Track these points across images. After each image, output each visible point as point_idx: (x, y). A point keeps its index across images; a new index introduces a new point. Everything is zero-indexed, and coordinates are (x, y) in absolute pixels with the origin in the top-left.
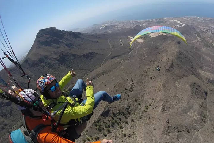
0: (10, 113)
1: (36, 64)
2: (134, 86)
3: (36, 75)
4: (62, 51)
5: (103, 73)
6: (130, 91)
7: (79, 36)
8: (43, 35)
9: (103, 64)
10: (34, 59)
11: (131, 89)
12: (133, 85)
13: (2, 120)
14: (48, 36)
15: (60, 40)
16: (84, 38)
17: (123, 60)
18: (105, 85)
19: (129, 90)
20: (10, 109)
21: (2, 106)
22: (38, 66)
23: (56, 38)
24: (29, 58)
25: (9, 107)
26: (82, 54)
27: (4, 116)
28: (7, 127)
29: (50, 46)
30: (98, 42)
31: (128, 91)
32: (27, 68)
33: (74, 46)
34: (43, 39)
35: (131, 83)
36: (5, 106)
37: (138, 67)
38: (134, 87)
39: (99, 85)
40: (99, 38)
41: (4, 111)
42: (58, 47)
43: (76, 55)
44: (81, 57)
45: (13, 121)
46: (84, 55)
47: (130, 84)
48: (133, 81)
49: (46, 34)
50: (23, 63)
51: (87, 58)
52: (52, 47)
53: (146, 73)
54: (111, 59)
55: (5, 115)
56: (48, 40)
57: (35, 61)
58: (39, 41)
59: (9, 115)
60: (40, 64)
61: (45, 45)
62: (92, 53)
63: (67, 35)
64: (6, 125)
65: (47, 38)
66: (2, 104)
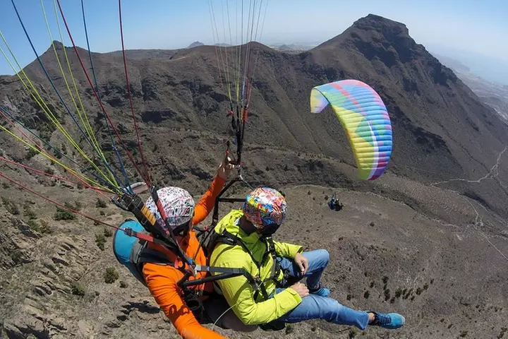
0: (209, 111)
1: (315, 73)
2: (412, 299)
3: (300, 91)
4: (382, 84)
5: (412, 203)
6: (387, 293)
7: (449, 82)
8: (371, 29)
9: (436, 185)
10: (319, 61)
11: (392, 294)
12: (415, 294)
13: (189, 110)
14: (379, 36)
15: (400, 63)
16: (453, 95)
17: (482, 224)
18: (372, 225)
19: (388, 290)
20: (213, 106)
21: (207, 93)
22: (315, 79)
23: (394, 50)
24: (311, 54)
25: (215, 102)
26: (417, 125)
27: (197, 108)
28: (185, 122)
29: (370, 60)
30: (477, 129)
31: (385, 288)
32: (296, 69)
33: (419, 95)
34: (365, 36)
35: (417, 285)
36: (211, 96)
37: (488, 277)
38: (408, 301)
39: (366, 212)
40: (490, 123)
41: (203, 101)
42: (384, 73)
43: (403, 114)
44: (410, 127)
45: (202, 124)
46: (420, 129)
47: (410, 283)
48: (426, 287)
49: (379, 29)
50: (296, 55)
51: (420, 141)
52: (373, 64)
53: (477, 310)
54: (466, 194)
55: (200, 107)
56: (373, 44)
57: (318, 67)
58: (354, 35)
59: (204, 113)
60: (322, 78)
61: (360, 50)
62: (439, 142)
63: (423, 62)
64: (188, 120)
65: (376, 40)
66: (209, 90)
